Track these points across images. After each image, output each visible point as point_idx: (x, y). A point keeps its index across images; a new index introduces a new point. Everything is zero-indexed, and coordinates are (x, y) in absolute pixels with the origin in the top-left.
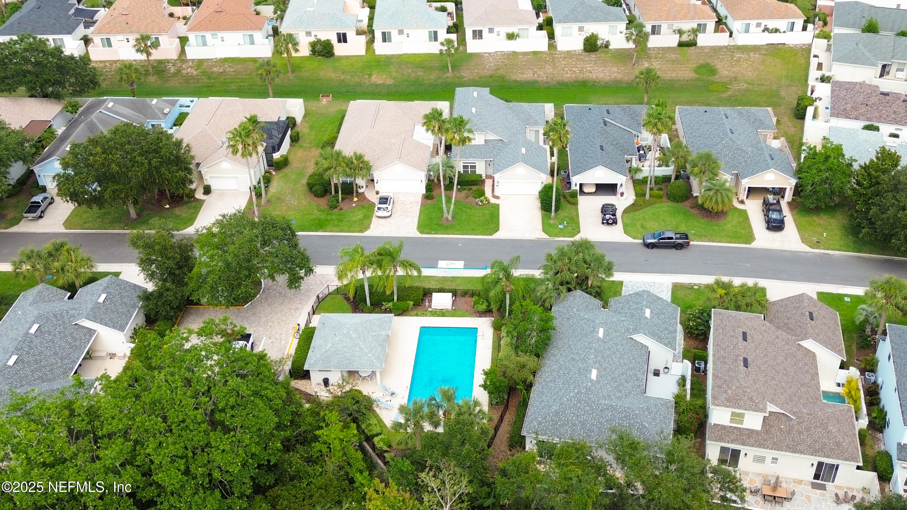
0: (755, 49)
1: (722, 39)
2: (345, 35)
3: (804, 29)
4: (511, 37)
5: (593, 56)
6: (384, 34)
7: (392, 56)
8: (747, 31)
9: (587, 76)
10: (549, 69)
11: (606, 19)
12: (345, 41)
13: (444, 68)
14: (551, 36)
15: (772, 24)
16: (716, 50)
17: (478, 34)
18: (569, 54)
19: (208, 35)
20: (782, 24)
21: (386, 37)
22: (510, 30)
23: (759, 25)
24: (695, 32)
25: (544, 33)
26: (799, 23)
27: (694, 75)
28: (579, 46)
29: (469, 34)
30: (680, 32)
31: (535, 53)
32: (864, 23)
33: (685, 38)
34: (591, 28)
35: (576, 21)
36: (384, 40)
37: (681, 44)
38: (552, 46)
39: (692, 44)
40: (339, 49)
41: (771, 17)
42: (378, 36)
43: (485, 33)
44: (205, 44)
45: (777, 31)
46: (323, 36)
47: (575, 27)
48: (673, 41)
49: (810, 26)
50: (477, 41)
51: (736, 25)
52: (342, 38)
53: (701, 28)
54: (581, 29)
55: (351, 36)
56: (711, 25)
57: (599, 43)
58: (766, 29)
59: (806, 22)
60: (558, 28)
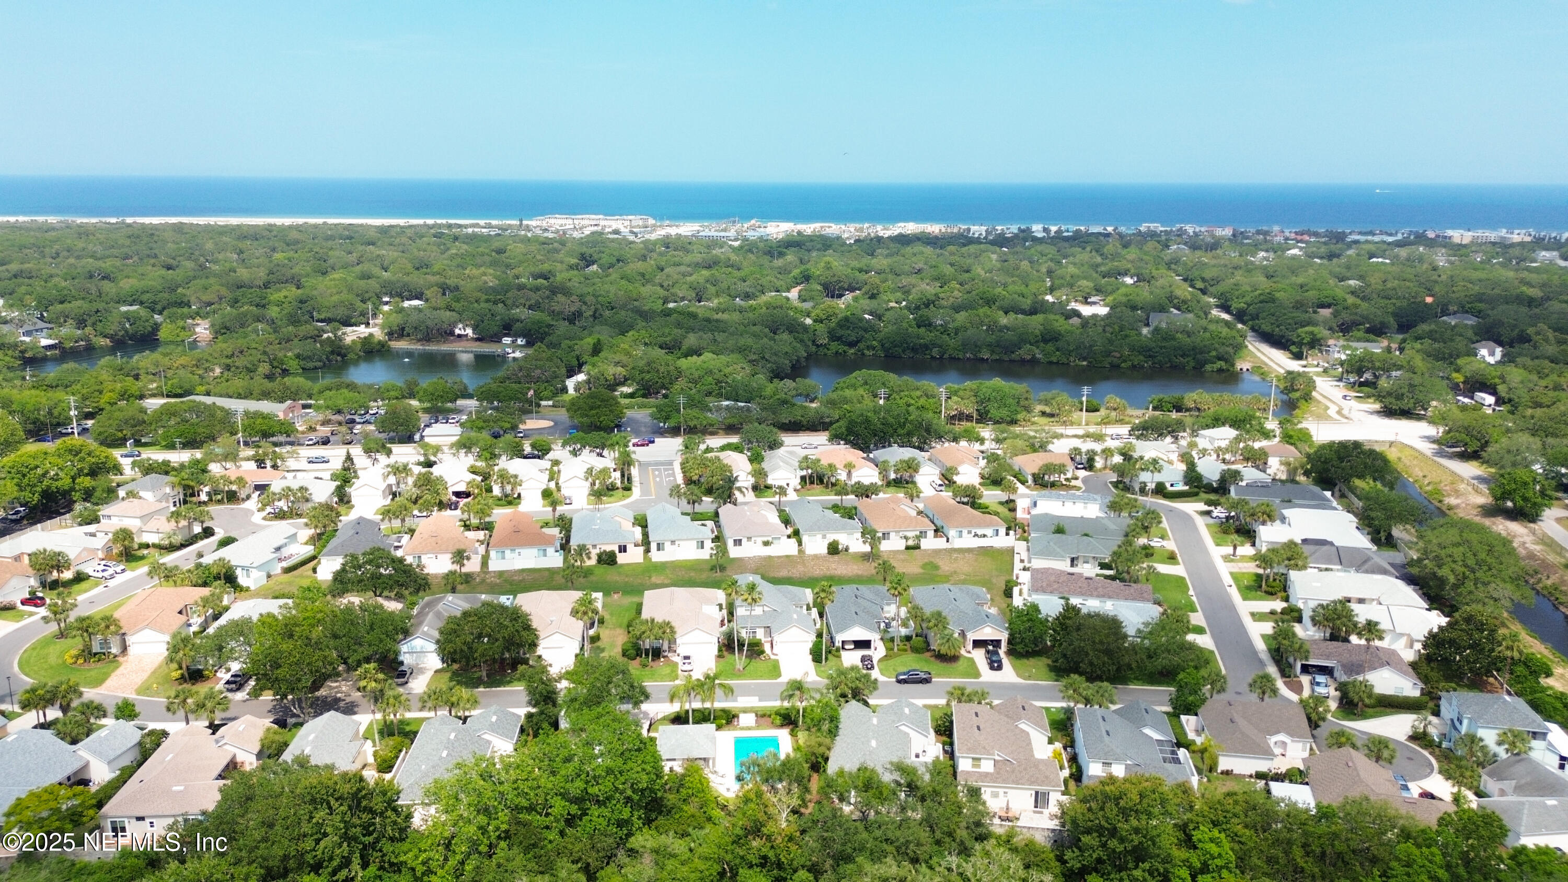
0: (969, 550)
1: (940, 543)
2: (625, 547)
3: (1007, 534)
4: (766, 544)
5: (836, 557)
6: (658, 544)
7: (667, 562)
8: (961, 536)
9: (832, 572)
10: (801, 568)
11: (843, 528)
12: (625, 551)
13: (713, 568)
14: (800, 543)
15: (980, 532)
16: (937, 552)
17: (738, 542)
18: (816, 557)
19: (508, 552)
20: (989, 532)
21: (660, 547)
22: (765, 539)
23: (970, 532)
24: (918, 538)
25: (793, 541)
26: (1002, 531)
27: (921, 571)
28: (824, 550)
29: (730, 543)
30: (906, 538)
31: (787, 556)
32: (1053, 528)
33: (910, 543)
34: (831, 537)
35: (819, 529)
36: (659, 549)
37: (908, 548)
38: (801, 551)
39: (917, 547)
40: (621, 558)
41: (979, 525)
42: (653, 546)
43: (744, 541)
44: (503, 558)
45: (985, 536)
46: (608, 548)
47: (819, 536)
48: (900, 545)
49: (1012, 532)
50: (738, 548)
51: (952, 533)
52: (623, 549)
53: (923, 534)
54: (824, 537)
55: (630, 547)
56: (931, 534)
57: (840, 547)
58: (976, 535)
59: (1008, 529)
60: (805, 538)
